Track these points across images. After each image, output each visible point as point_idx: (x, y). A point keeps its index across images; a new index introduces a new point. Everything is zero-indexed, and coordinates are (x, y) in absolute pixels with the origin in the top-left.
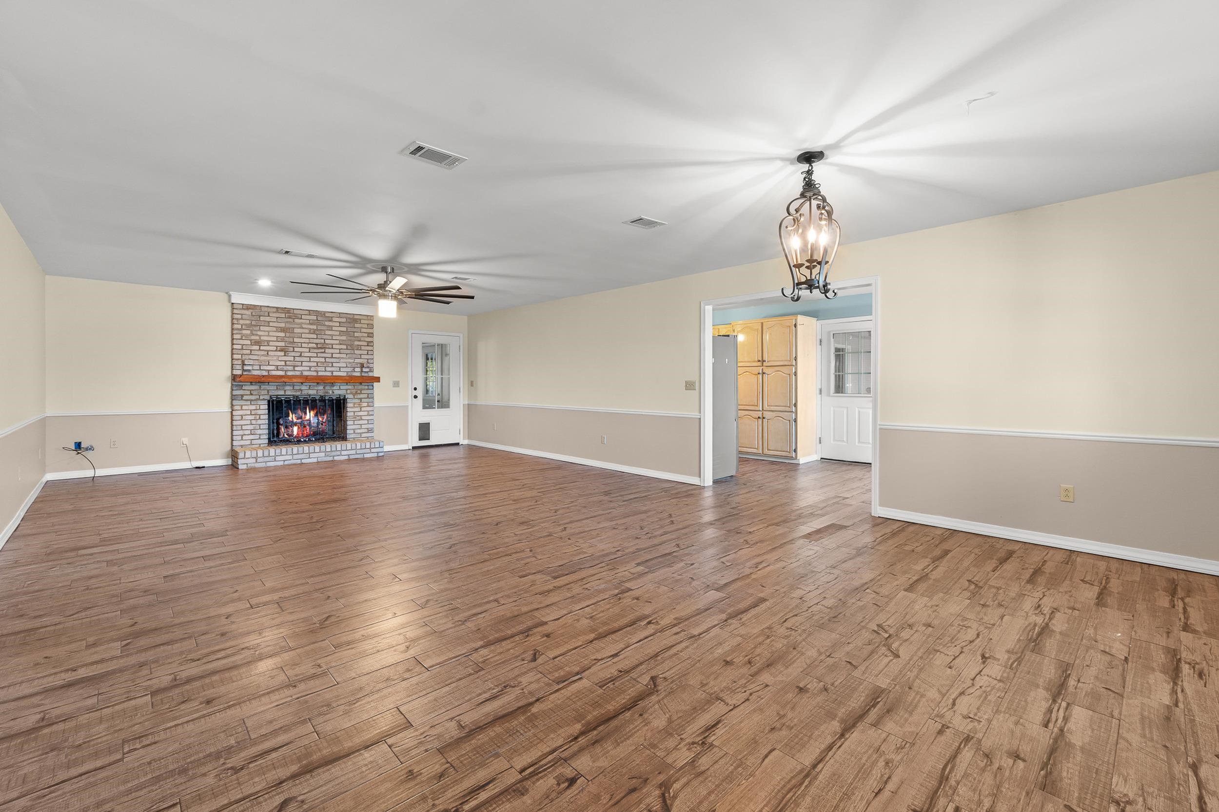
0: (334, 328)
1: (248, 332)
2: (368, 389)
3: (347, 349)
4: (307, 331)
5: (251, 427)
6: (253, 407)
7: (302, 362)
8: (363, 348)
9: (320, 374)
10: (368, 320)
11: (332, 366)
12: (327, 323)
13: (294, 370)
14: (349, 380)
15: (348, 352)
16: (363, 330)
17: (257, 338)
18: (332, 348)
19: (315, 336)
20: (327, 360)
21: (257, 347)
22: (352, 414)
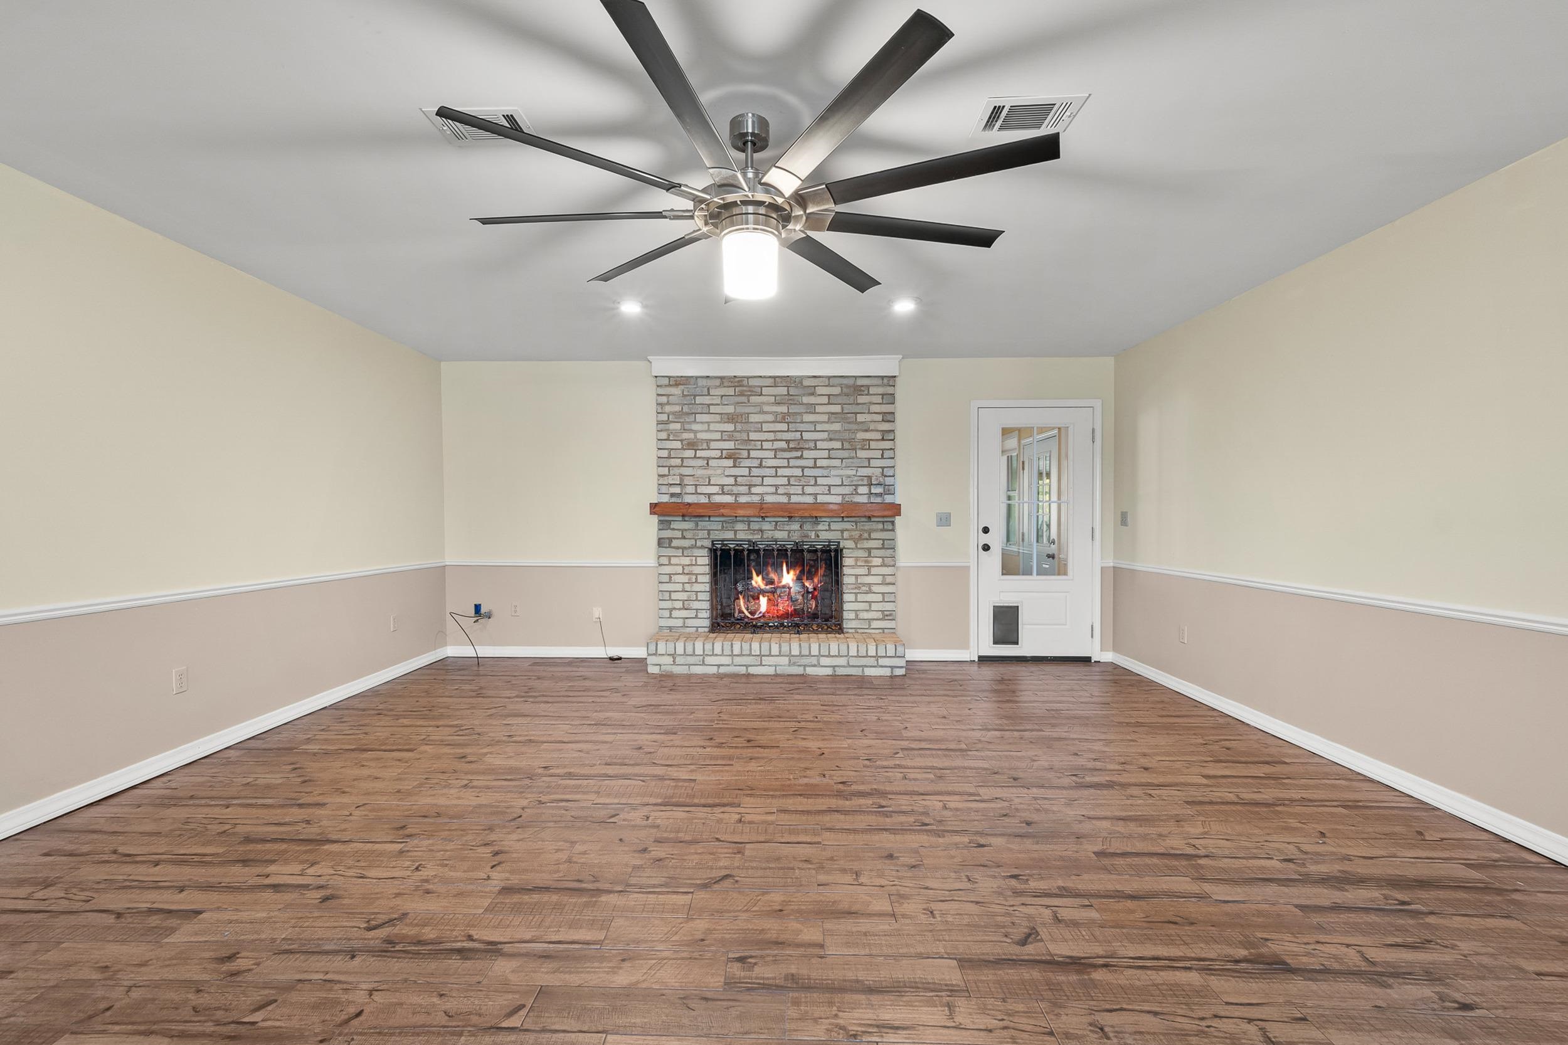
0: (819, 409)
1: (678, 426)
2: (883, 530)
3: (842, 449)
4: (770, 418)
5: (684, 596)
6: (686, 561)
7: (763, 477)
8: (873, 445)
9: (794, 499)
10: (883, 385)
11: (816, 484)
12: (806, 400)
13: (750, 493)
14: (848, 512)
15: (845, 454)
16: (874, 408)
17: (691, 436)
18: (816, 449)
19: (784, 427)
20: (807, 472)
21: (690, 453)
22: (852, 580)
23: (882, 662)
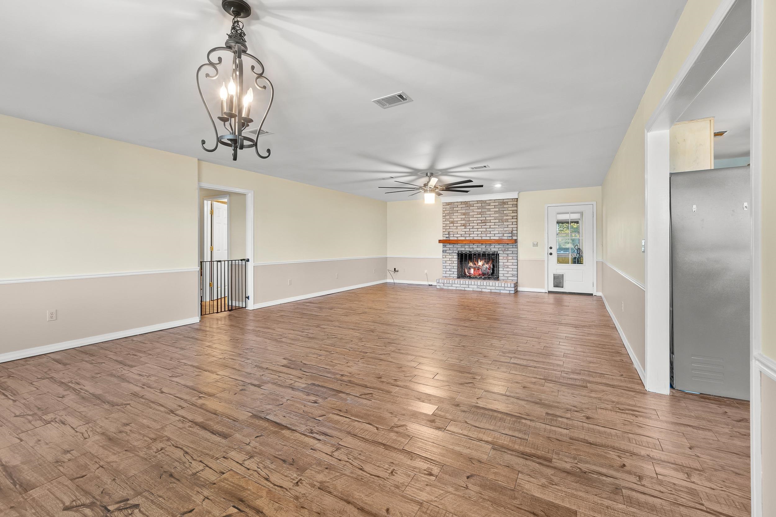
0: (491, 210)
1: (448, 217)
2: (513, 248)
3: (499, 222)
4: (476, 213)
5: (450, 267)
6: (450, 257)
7: (474, 232)
8: (509, 220)
9: (483, 238)
10: (513, 201)
11: (490, 233)
12: (487, 207)
13: (470, 236)
14: (499, 242)
15: (500, 224)
16: (510, 209)
17: (452, 220)
18: (490, 222)
19: (480, 216)
20: (487, 230)
21: (452, 225)
22: (502, 264)
23: (506, 289)
